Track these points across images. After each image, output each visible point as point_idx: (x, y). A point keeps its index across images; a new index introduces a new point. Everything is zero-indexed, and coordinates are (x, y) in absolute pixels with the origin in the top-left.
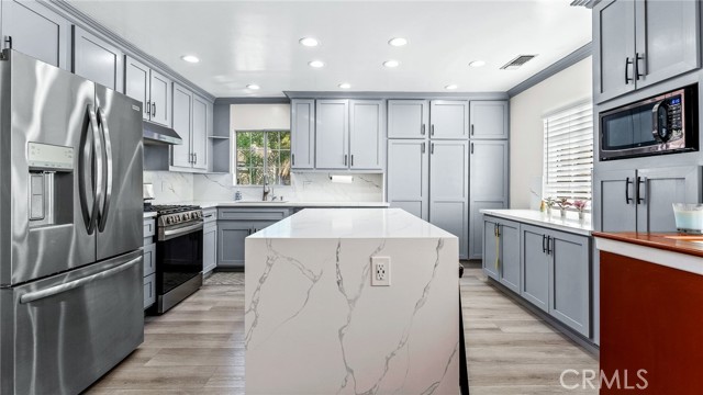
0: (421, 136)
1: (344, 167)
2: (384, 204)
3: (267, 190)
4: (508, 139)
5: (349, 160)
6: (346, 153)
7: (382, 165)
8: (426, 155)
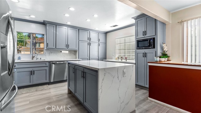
0: (87, 41)
1: (66, 48)
2: (78, 59)
3: (34, 55)
4: (106, 43)
5: (67, 46)
6: (67, 44)
7: (77, 48)
8: (89, 46)
